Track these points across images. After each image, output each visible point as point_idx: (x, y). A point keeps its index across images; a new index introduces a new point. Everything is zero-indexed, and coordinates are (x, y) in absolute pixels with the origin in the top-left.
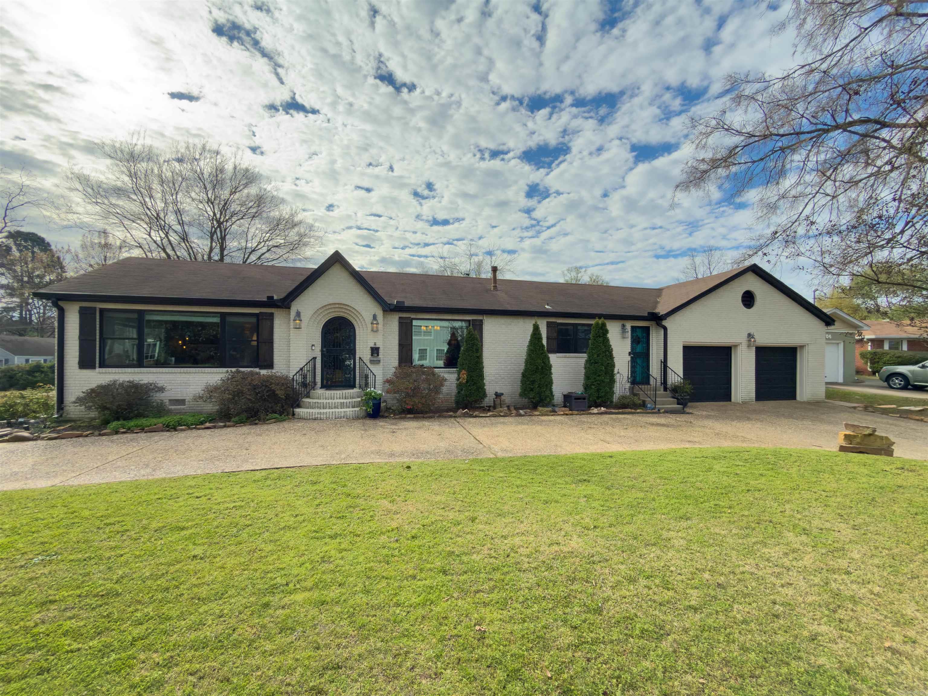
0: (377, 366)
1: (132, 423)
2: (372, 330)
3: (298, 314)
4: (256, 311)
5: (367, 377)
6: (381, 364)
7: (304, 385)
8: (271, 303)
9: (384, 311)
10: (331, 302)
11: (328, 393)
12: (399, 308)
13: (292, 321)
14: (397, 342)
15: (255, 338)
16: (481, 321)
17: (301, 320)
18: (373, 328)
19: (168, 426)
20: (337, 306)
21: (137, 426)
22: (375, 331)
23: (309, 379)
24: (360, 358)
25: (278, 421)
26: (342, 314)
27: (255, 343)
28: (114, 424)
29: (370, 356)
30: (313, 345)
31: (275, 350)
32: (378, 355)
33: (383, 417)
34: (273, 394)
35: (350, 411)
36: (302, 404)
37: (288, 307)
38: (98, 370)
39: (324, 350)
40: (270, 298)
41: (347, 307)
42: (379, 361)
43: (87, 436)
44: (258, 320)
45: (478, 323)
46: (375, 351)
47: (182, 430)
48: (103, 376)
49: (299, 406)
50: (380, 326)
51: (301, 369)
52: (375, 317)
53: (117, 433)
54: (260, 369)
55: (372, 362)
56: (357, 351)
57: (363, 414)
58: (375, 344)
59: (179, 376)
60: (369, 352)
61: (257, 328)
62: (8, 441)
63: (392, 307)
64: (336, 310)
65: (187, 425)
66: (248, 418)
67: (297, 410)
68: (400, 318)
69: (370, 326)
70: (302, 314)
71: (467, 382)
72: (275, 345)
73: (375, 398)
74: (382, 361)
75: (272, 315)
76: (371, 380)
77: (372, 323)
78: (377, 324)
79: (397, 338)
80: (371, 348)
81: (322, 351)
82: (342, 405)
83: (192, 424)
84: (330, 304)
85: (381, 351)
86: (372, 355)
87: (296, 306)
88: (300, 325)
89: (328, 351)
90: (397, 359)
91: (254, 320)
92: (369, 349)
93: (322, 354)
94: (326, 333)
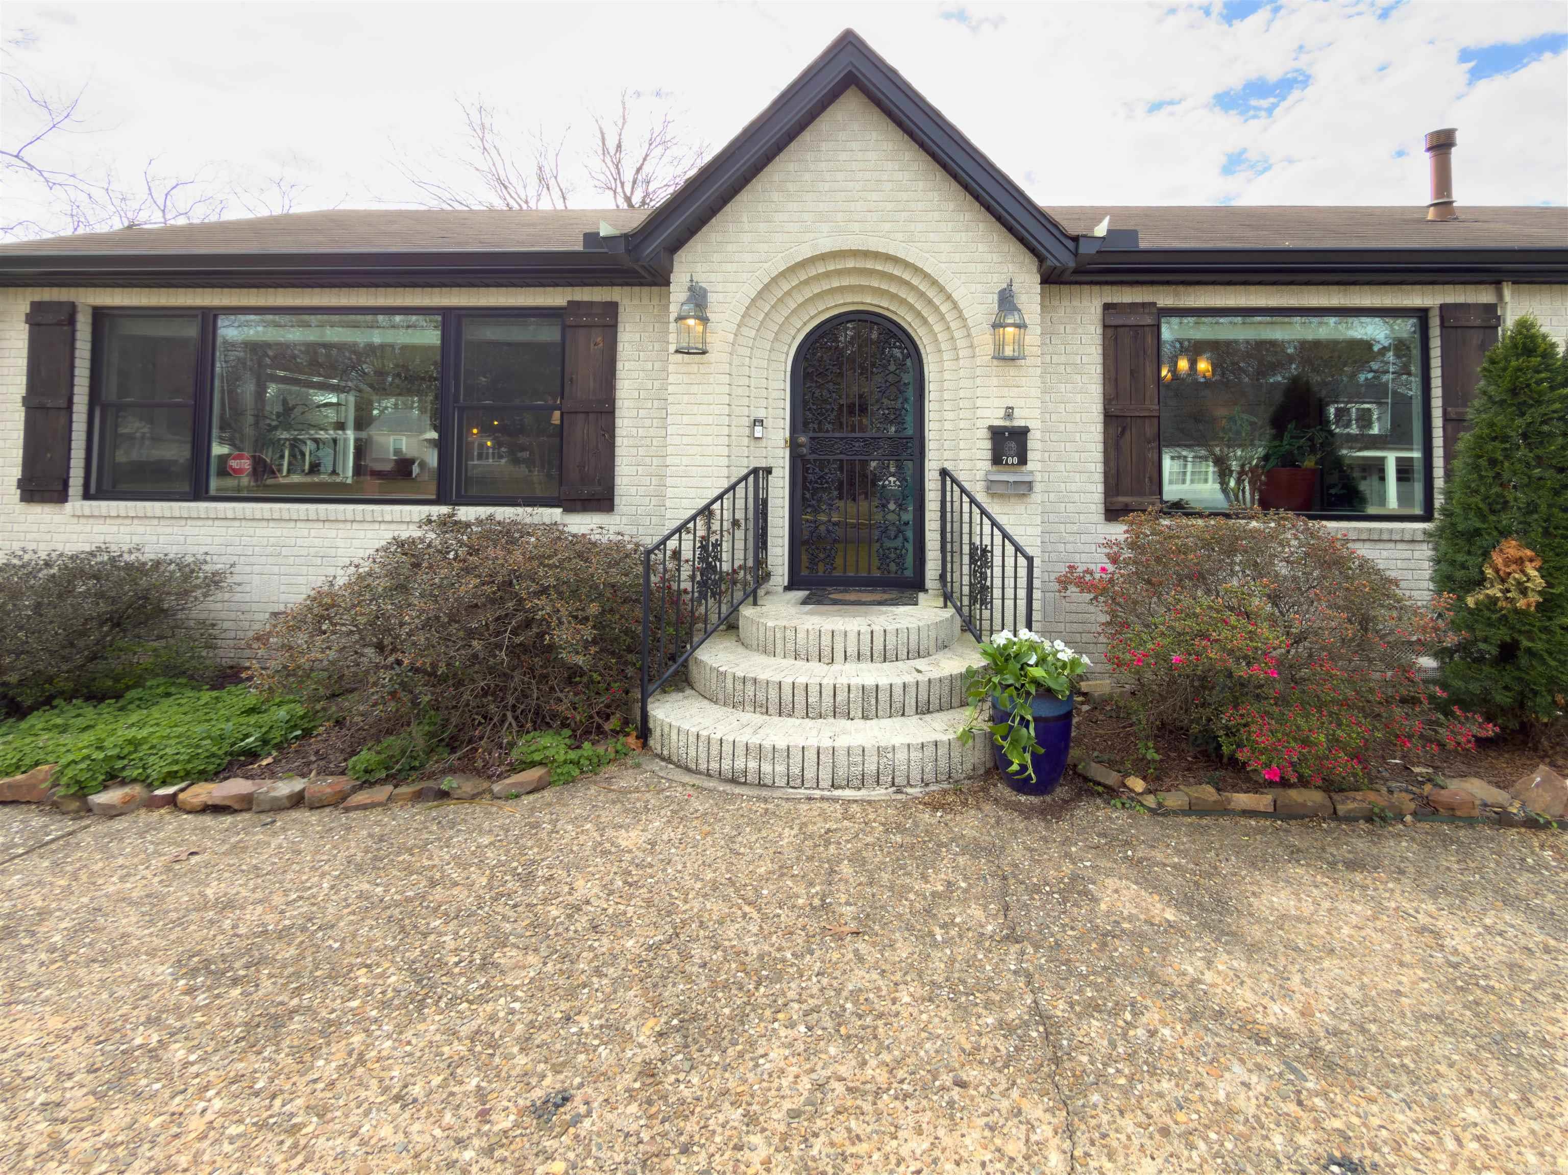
0: (1020, 508)
2: (1000, 358)
3: (698, 298)
4: (555, 298)
5: (980, 555)
6: (1037, 496)
9: (1048, 276)
10: (826, 245)
12: (1113, 259)
13: (674, 326)
14: (1099, 407)
16: (1490, 311)
17: (706, 321)
18: (999, 346)
20: (850, 264)
22: (1007, 357)
24: (944, 473)
26: (868, 300)
29: (987, 465)
30: (758, 422)
31: (619, 441)
32: (1023, 461)
38: (76, 505)
39: (802, 439)
41: (889, 268)
42: (1029, 485)
44: (563, 332)
46: (1009, 442)
48: (87, 527)
50: (1033, 337)
51: (706, 511)
52: (1008, 299)
54: (567, 510)
55: (997, 488)
56: (931, 445)
58: (1009, 415)
59: (302, 530)
60: (983, 447)
63: (1086, 254)
64: (846, 282)
67: (664, 708)
68: (1107, 307)
69: (985, 340)
70: (712, 298)
71: (1547, 606)
72: (619, 422)
74: (1037, 487)
75: (612, 309)
77: (996, 326)
78: (1019, 328)
79: (1096, 389)
80: (991, 428)
81: (793, 445)
84: (823, 257)
85: (1034, 443)
86: (997, 460)
87: (689, 268)
88: (703, 337)
89: (816, 445)
90: (1099, 477)
91: (549, 334)
92: (984, 433)
93: (795, 458)
94: (807, 376)
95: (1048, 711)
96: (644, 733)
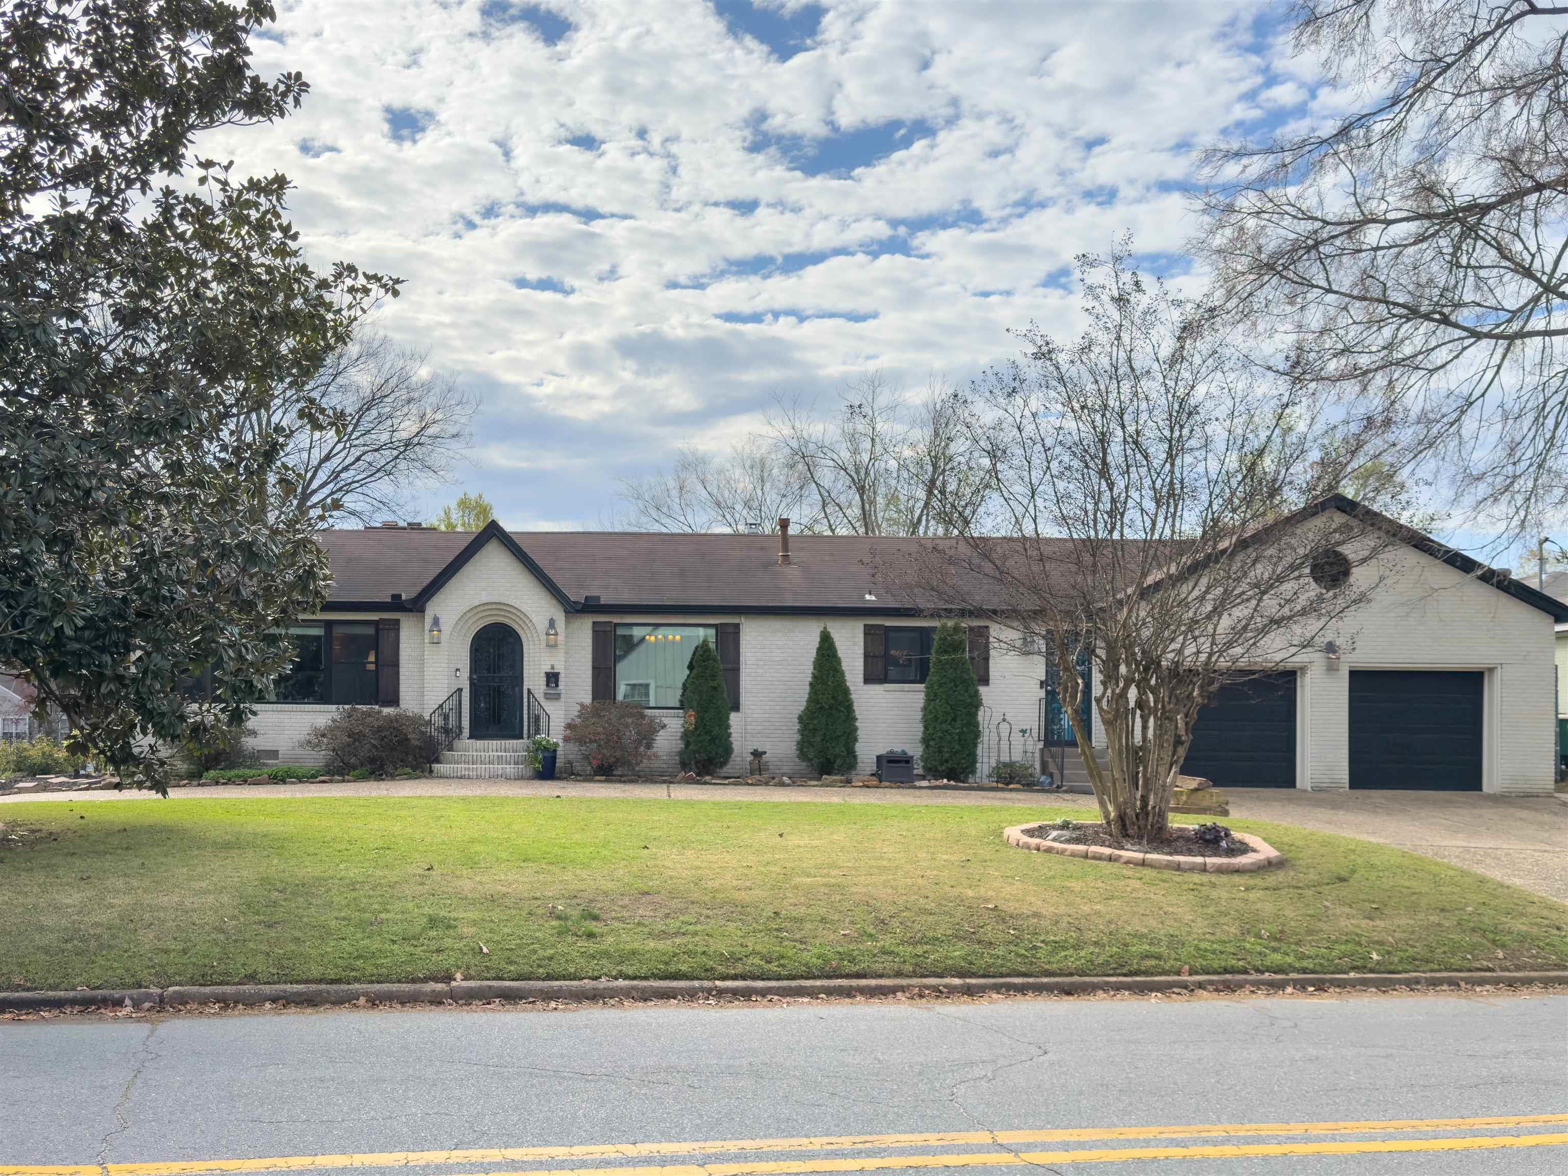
0: (554, 704)
1: (233, 773)
2: (548, 646)
3: (436, 621)
4: (375, 616)
5: (537, 718)
6: (562, 700)
7: (446, 731)
8: (397, 604)
9: (567, 612)
10: (485, 599)
11: (480, 743)
12: (590, 607)
13: (427, 632)
14: (590, 664)
15: (372, 658)
16: (737, 626)
17: (440, 631)
18: (548, 641)
19: (275, 777)
20: (494, 606)
21: (238, 776)
22: (552, 646)
23: (452, 722)
24: (529, 692)
25: (410, 777)
26: (501, 620)
27: (372, 667)
28: (212, 773)
29: (544, 688)
30: (458, 670)
31: (401, 678)
32: (557, 686)
33: (559, 779)
34: (404, 741)
35: (510, 769)
36: (441, 757)
37: (422, 610)
39: (475, 676)
40: (397, 597)
41: (508, 609)
42: (559, 694)
43: (184, 786)
44: (377, 631)
45: (731, 630)
46: (552, 678)
47: (293, 783)
49: (438, 761)
50: (561, 638)
51: (441, 706)
52: (552, 624)
53: (217, 783)
54: (381, 706)
55: (548, 696)
56: (526, 678)
57: (529, 772)
58: (553, 668)
59: (270, 715)
60: (543, 681)
61: (374, 643)
62: (101, 788)
63: (579, 607)
64: (491, 613)
65: (297, 777)
66: (372, 773)
67: (436, 766)
68: (594, 623)
69: (543, 637)
70: (441, 621)
71: (696, 728)
72: (401, 670)
73: (546, 749)
74: (562, 695)
75: (397, 622)
76: (543, 723)
77: (548, 634)
78: (556, 634)
79: (589, 657)
80: (546, 673)
81: (471, 679)
82: (500, 760)
83: (304, 777)
84: (482, 605)
85: (561, 679)
86: (548, 685)
87: (433, 608)
88: (439, 638)
89: (480, 678)
90: (590, 692)
91: (371, 631)
92: (543, 675)
93: (472, 684)
94: (476, 650)
95: (547, 754)
96: (431, 771)
